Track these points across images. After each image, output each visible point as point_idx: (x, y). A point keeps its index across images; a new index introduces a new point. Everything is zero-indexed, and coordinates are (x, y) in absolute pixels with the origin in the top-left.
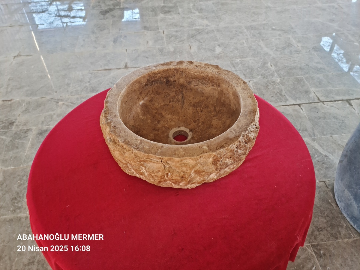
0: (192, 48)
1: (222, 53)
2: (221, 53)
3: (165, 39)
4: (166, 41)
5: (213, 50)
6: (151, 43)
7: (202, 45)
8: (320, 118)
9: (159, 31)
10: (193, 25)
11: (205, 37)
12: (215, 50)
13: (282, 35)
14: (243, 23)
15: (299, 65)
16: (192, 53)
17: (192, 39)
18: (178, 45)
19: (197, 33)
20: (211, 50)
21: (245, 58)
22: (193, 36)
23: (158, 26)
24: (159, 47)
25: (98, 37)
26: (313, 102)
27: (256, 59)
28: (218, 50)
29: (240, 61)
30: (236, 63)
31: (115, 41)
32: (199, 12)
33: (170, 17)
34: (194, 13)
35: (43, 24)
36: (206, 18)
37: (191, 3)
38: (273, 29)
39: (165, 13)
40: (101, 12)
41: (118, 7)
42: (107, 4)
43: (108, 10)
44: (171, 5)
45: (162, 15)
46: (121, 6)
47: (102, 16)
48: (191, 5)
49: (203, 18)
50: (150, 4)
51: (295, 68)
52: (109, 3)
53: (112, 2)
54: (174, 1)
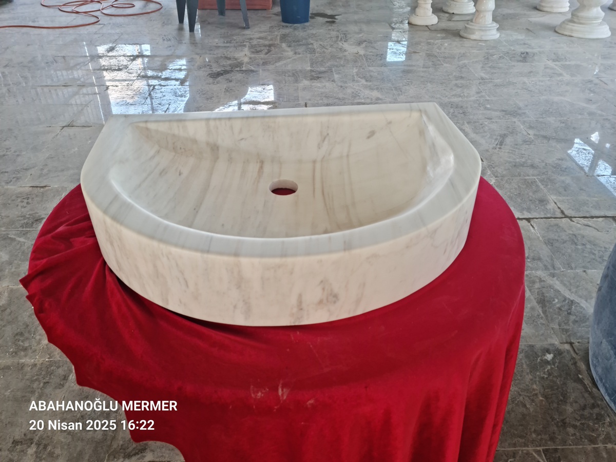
8: (565, 242)
9: (300, 102)
10: (355, 97)
13: (501, 117)
14: (437, 98)
15: (530, 161)
23: (298, 97)
26: (553, 216)
32: (367, 81)
33: (319, 85)
34: (357, 81)
35: (117, 86)
36: (377, 89)
37: (355, 68)
38: (486, 109)
39: (311, 79)
40: (209, 74)
41: (238, 69)
42: (221, 64)
43: (222, 72)
44: (323, 69)
45: (306, 83)
46: (243, 67)
47: (211, 80)
48: (355, 70)
49: (372, 89)
50: (289, 67)
51: (522, 165)
52: (225, 63)
53: (229, 62)
54: (328, 64)
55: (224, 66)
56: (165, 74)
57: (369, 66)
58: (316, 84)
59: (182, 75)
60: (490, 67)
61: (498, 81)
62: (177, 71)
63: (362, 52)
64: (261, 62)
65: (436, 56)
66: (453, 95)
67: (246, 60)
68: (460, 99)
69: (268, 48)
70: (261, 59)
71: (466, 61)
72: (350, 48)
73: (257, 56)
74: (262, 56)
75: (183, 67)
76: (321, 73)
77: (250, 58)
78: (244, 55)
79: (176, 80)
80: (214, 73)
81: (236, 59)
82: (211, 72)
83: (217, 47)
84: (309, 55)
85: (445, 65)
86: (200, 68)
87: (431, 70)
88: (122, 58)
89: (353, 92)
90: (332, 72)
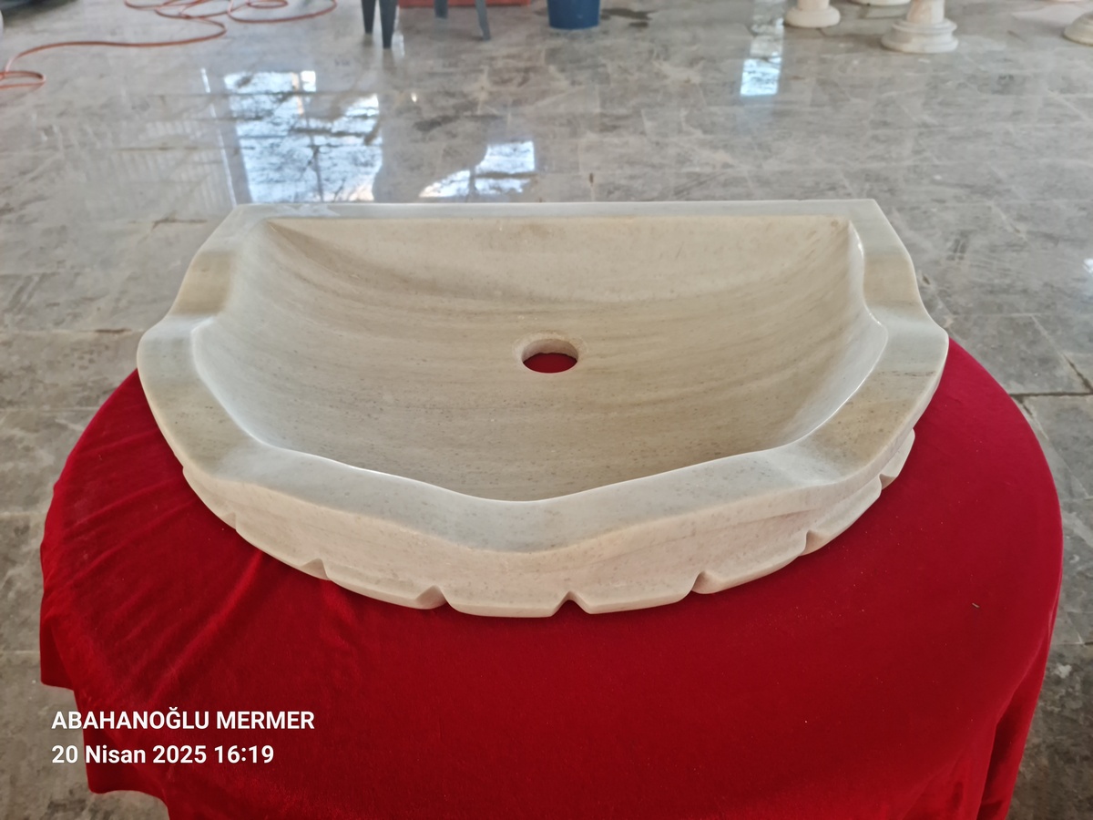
9: (580, 174)
10: (683, 162)
11: (717, 195)
13: (964, 198)
14: (838, 164)
15: (1021, 283)
17: (675, 197)
19: (695, 183)
22: (678, 191)
23: (577, 163)
26: (1067, 391)
32: (705, 132)
33: (616, 140)
34: (688, 134)
35: (252, 148)
36: (725, 147)
37: (683, 109)
38: (934, 182)
39: (602, 131)
40: (417, 124)
41: (468, 113)
42: (438, 105)
43: (439, 120)
44: (622, 111)
45: (591, 137)
46: (477, 110)
47: (419, 135)
48: (684, 113)
49: (714, 147)
50: (562, 109)
51: (1006, 290)
52: (445, 104)
54: (633, 102)
55: (443, 108)
56: (337, 126)
57: (710, 104)
58: (612, 139)
59: (367, 126)
60: (941, 104)
61: (955, 130)
62: (359, 120)
63: (696, 78)
64: (510, 100)
65: (836, 85)
67: (483, 96)
68: (883, 164)
69: (522, 74)
70: (512, 94)
71: (893, 94)
72: (675, 73)
73: (502, 89)
74: (512, 88)
75: (370, 113)
76: (619, 118)
77: (491, 93)
78: (480, 88)
79: (358, 135)
80: (426, 122)
81: (464, 95)
83: (432, 75)
84: (597, 87)
85: (854, 100)
86: (400, 113)
87: (827, 109)
88: (264, 98)
89: (679, 155)
90: (640, 116)
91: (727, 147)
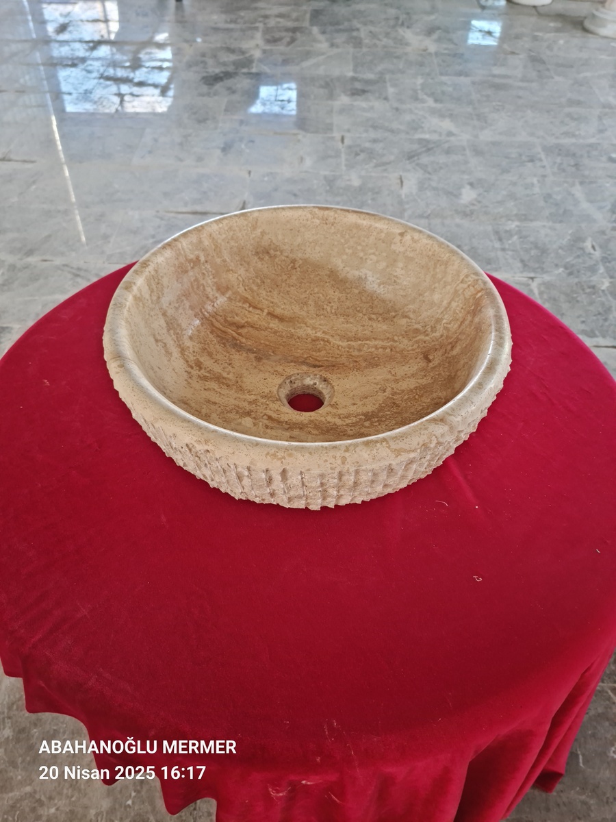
0: (404, 184)
1: (475, 203)
2: (473, 205)
3: (343, 156)
4: (347, 160)
5: (454, 194)
6: (308, 162)
7: (429, 179)
9: (334, 135)
10: (415, 129)
11: (441, 161)
12: (460, 194)
14: (538, 138)
16: (403, 197)
17: (408, 162)
18: (373, 174)
19: (424, 149)
20: (451, 193)
21: (531, 221)
22: (411, 156)
23: (331, 124)
24: (327, 173)
25: (190, 135)
27: (558, 226)
28: (468, 195)
29: (517, 226)
30: (506, 231)
31: (226, 149)
32: (436, 101)
33: (364, 105)
34: (423, 101)
36: (451, 116)
37: (419, 77)
38: (611, 160)
39: (353, 94)
40: (204, 78)
41: (245, 70)
42: (221, 61)
43: (222, 75)
44: (370, 76)
45: (344, 100)
46: (252, 68)
47: (205, 89)
48: (420, 81)
49: (442, 116)
50: (321, 71)
52: (226, 59)
53: (233, 57)
54: (380, 68)
55: (224, 64)
56: (139, 75)
57: (441, 74)
58: (360, 103)
59: (162, 78)
62: (156, 71)
63: (432, 48)
64: (280, 59)
65: (543, 62)
66: (562, 134)
68: (574, 140)
69: (290, 34)
70: (282, 54)
71: (589, 74)
72: (415, 41)
73: (273, 47)
74: (282, 47)
75: (166, 65)
76: (368, 82)
77: (264, 52)
78: (255, 45)
79: (155, 86)
80: (211, 77)
81: (243, 52)
82: (205, 74)
83: (216, 30)
84: (351, 50)
85: (557, 78)
86: (189, 65)
87: (534, 85)
88: (77, 45)
89: (414, 121)
90: (385, 82)
91: (452, 116)
